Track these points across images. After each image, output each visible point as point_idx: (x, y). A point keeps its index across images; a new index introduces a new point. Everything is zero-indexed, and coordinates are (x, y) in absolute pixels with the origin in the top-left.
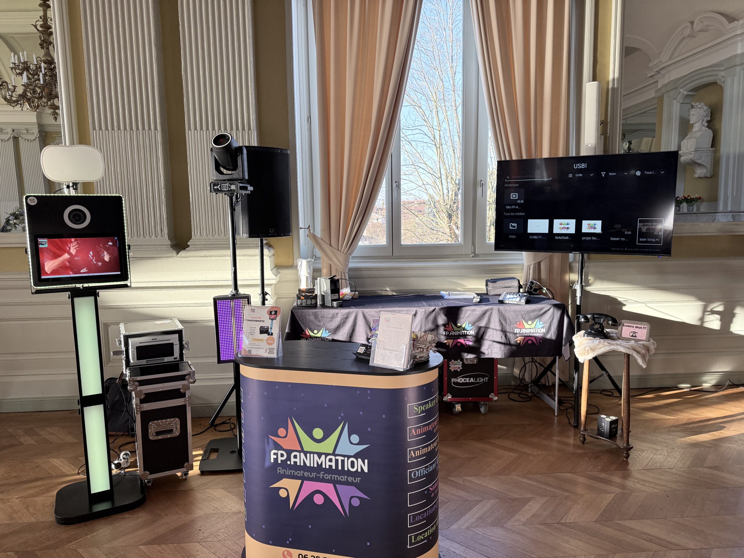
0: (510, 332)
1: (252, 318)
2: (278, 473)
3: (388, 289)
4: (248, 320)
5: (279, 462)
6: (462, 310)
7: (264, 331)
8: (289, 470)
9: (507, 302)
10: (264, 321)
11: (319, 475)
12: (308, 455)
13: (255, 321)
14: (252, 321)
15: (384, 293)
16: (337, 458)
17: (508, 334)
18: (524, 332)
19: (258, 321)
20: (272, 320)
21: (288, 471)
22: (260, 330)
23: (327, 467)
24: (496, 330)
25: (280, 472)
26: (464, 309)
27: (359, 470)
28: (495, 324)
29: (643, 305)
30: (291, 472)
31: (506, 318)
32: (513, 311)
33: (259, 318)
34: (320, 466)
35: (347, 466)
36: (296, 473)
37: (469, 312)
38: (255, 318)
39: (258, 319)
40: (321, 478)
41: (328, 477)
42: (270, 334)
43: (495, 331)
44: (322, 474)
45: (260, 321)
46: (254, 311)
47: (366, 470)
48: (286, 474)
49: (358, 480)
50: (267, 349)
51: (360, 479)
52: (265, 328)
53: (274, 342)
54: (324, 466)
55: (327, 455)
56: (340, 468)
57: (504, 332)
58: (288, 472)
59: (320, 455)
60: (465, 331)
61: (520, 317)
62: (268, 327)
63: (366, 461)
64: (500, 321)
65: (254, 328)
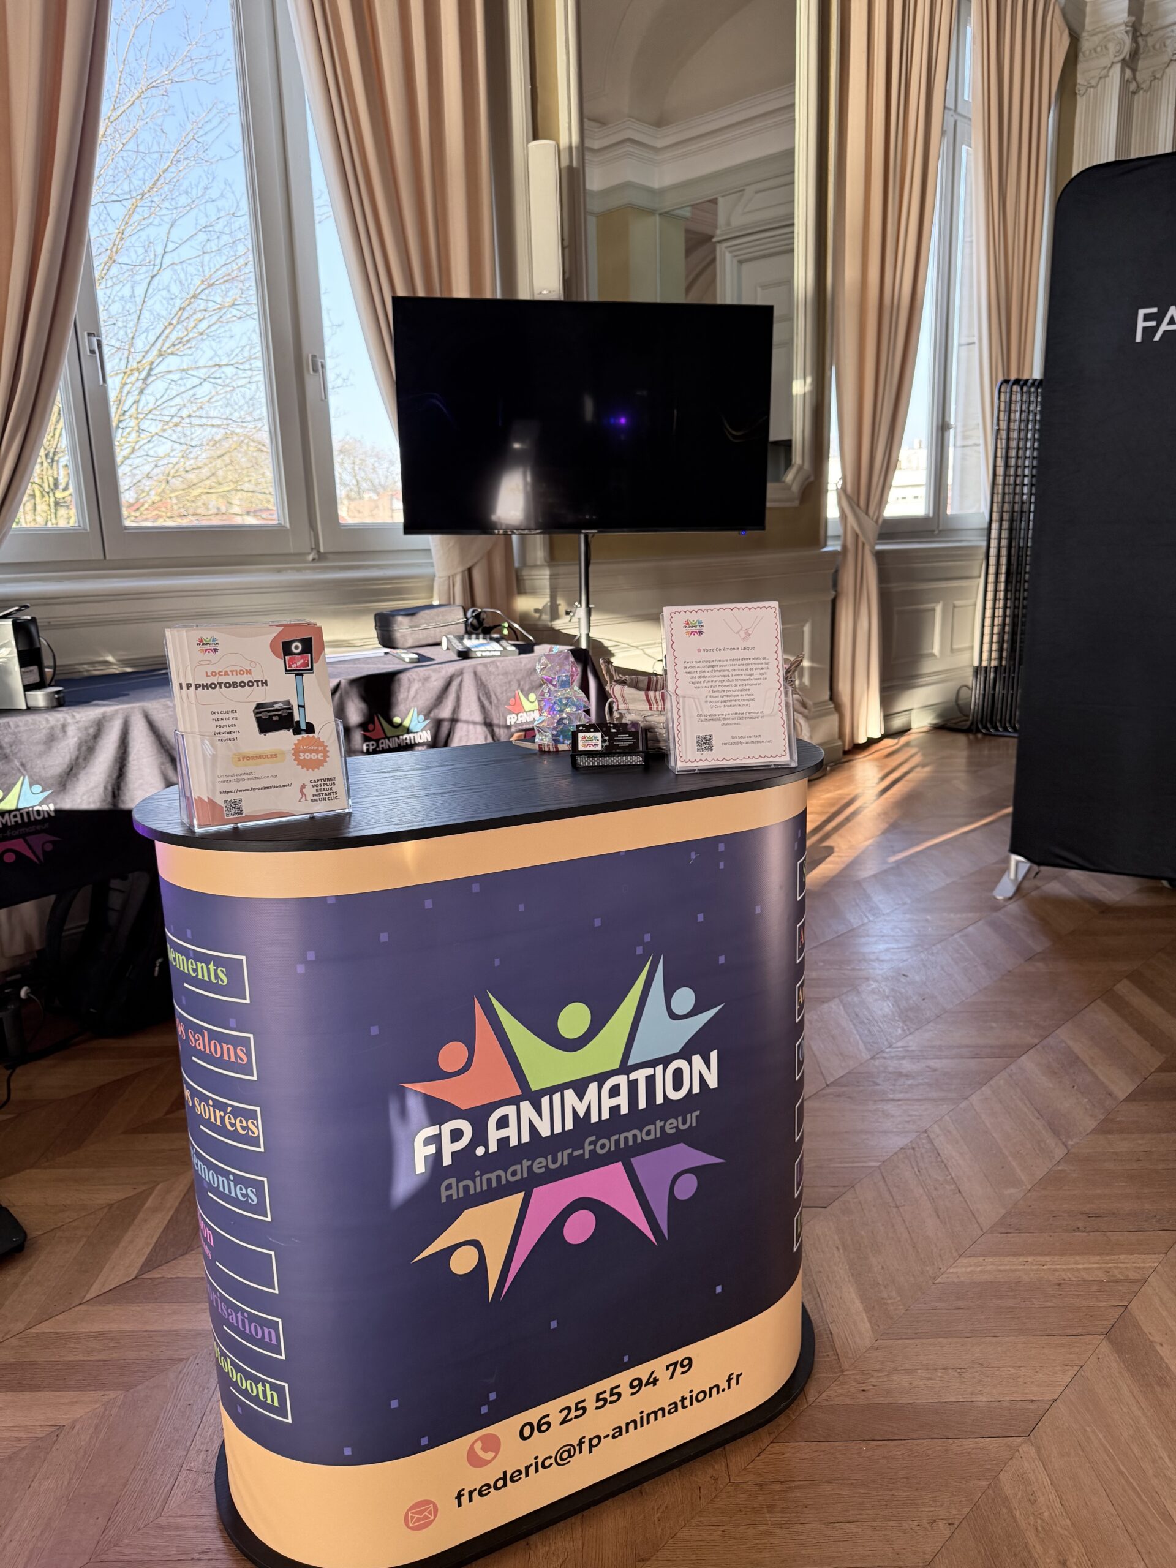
0: (499, 726)
1: (214, 674)
2: (444, 1200)
3: (110, 658)
4: (197, 686)
5: (447, 1161)
6: (399, 680)
7: (275, 718)
8: (481, 1176)
9: (479, 654)
10: (265, 683)
11: (580, 1152)
12: (545, 1101)
13: (228, 685)
14: (213, 686)
15: (97, 671)
16: (633, 1076)
17: (496, 730)
18: (524, 721)
19: (243, 684)
20: (299, 673)
21: (478, 1180)
22: (259, 720)
23: (606, 1115)
24: (474, 723)
25: (449, 1197)
26: (404, 678)
27: (696, 1090)
28: (470, 710)
30: (489, 1181)
31: (489, 692)
32: (503, 675)
33: (241, 673)
34: (581, 1122)
35: (665, 1090)
36: (506, 1176)
37: (416, 686)
38: (226, 673)
39: (238, 679)
40: (587, 1156)
41: (610, 1144)
42: (303, 726)
43: (471, 727)
44: (590, 1144)
45: (250, 684)
46: (212, 647)
47: (713, 1082)
48: (472, 1192)
49: (692, 1118)
50: (303, 786)
51: (698, 1113)
52: (277, 706)
53: (325, 756)
54: (594, 1118)
55: (601, 1079)
56: (642, 1104)
57: (489, 725)
58: (477, 1185)
59: (580, 1087)
60: (411, 735)
61: (515, 685)
62: (288, 702)
63: (714, 1055)
64: (479, 699)
65: (231, 715)
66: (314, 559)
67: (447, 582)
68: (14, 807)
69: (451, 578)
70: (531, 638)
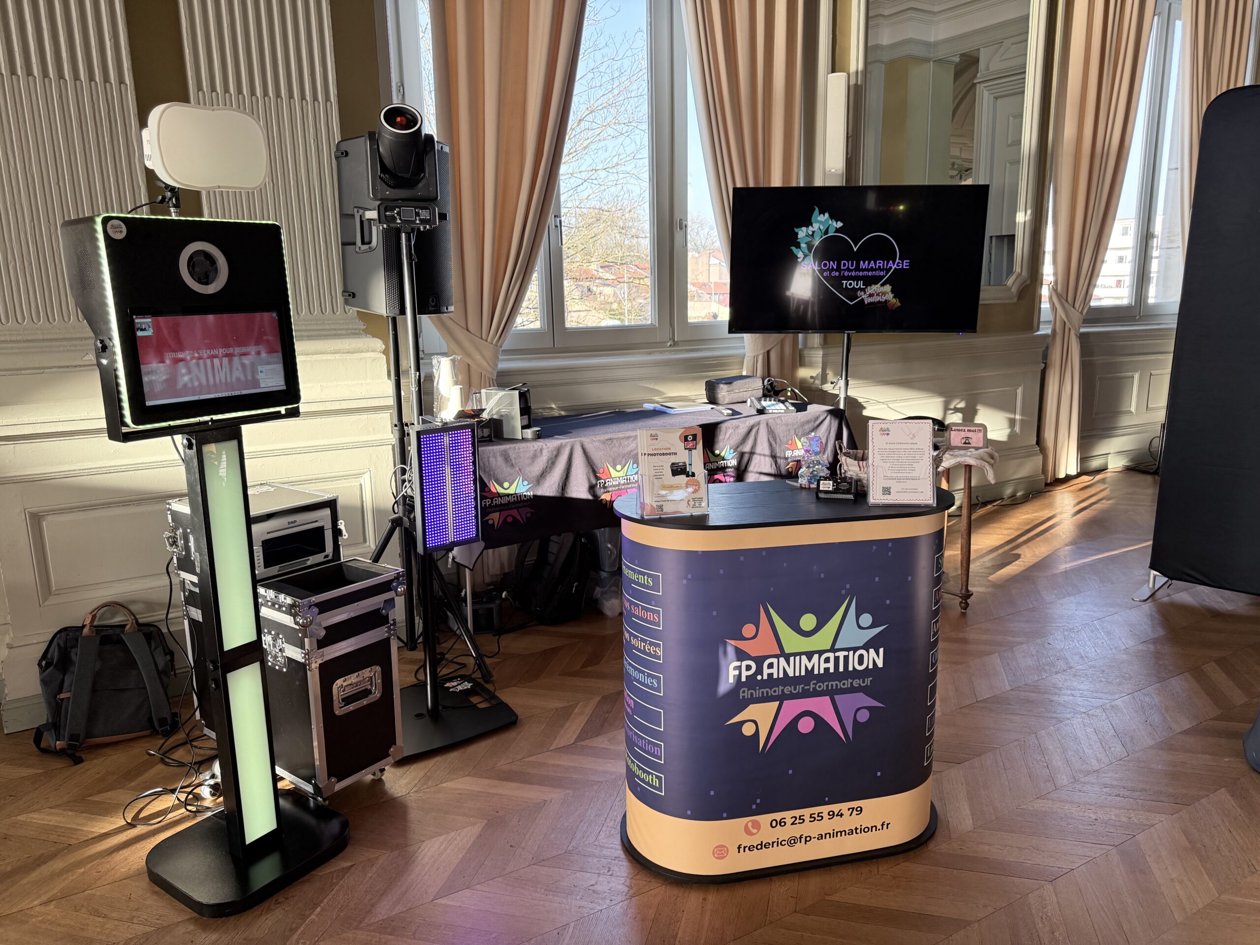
0: (780, 458)
1: (655, 449)
2: (741, 698)
3: (553, 406)
4: (648, 455)
5: (744, 679)
6: (720, 428)
7: (679, 470)
8: (759, 689)
9: (770, 411)
10: (676, 454)
11: (808, 687)
12: (792, 659)
13: (661, 454)
14: (655, 455)
16: (837, 654)
17: (778, 460)
18: (797, 455)
19: (666, 454)
20: (690, 450)
21: (757, 691)
22: (672, 470)
23: (822, 671)
24: (765, 455)
25: (743, 697)
26: (723, 426)
27: (871, 666)
28: (763, 447)
29: (885, 406)
30: (763, 693)
31: (775, 436)
32: (785, 425)
33: (666, 449)
34: (809, 672)
35: (854, 663)
36: (771, 692)
37: (730, 431)
38: (660, 449)
39: (665, 452)
40: (811, 690)
41: (823, 686)
42: (690, 474)
43: (762, 457)
44: (813, 684)
45: (670, 454)
46: (656, 437)
47: (880, 664)
48: (754, 696)
49: (868, 681)
50: (689, 501)
51: (871, 679)
52: (680, 464)
53: (699, 488)
54: (816, 672)
55: (821, 653)
56: (841, 669)
57: (774, 457)
58: (757, 693)
59: (810, 655)
60: (725, 462)
61: (792, 432)
62: (685, 463)
63: (881, 650)
64: (769, 440)
65: (661, 468)
66: (671, 345)
67: (752, 360)
68: (514, 493)
69: (756, 358)
70: (806, 399)
